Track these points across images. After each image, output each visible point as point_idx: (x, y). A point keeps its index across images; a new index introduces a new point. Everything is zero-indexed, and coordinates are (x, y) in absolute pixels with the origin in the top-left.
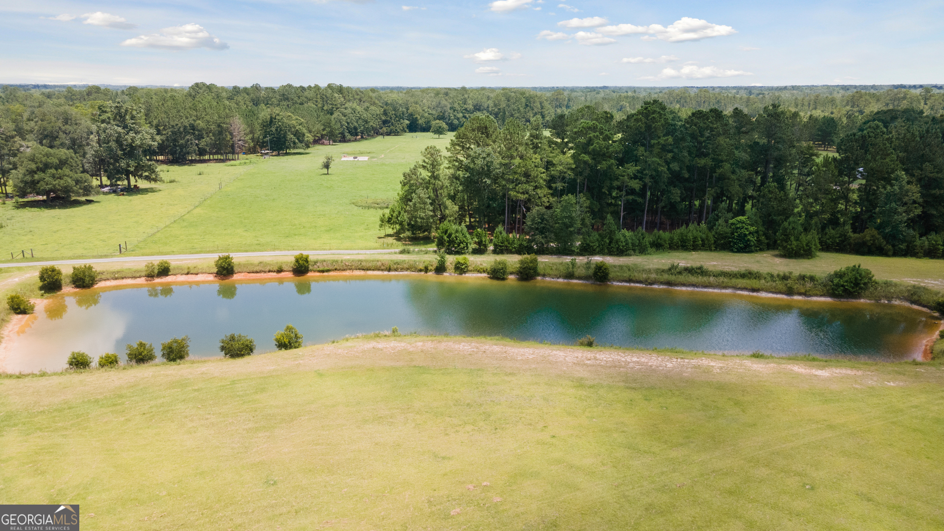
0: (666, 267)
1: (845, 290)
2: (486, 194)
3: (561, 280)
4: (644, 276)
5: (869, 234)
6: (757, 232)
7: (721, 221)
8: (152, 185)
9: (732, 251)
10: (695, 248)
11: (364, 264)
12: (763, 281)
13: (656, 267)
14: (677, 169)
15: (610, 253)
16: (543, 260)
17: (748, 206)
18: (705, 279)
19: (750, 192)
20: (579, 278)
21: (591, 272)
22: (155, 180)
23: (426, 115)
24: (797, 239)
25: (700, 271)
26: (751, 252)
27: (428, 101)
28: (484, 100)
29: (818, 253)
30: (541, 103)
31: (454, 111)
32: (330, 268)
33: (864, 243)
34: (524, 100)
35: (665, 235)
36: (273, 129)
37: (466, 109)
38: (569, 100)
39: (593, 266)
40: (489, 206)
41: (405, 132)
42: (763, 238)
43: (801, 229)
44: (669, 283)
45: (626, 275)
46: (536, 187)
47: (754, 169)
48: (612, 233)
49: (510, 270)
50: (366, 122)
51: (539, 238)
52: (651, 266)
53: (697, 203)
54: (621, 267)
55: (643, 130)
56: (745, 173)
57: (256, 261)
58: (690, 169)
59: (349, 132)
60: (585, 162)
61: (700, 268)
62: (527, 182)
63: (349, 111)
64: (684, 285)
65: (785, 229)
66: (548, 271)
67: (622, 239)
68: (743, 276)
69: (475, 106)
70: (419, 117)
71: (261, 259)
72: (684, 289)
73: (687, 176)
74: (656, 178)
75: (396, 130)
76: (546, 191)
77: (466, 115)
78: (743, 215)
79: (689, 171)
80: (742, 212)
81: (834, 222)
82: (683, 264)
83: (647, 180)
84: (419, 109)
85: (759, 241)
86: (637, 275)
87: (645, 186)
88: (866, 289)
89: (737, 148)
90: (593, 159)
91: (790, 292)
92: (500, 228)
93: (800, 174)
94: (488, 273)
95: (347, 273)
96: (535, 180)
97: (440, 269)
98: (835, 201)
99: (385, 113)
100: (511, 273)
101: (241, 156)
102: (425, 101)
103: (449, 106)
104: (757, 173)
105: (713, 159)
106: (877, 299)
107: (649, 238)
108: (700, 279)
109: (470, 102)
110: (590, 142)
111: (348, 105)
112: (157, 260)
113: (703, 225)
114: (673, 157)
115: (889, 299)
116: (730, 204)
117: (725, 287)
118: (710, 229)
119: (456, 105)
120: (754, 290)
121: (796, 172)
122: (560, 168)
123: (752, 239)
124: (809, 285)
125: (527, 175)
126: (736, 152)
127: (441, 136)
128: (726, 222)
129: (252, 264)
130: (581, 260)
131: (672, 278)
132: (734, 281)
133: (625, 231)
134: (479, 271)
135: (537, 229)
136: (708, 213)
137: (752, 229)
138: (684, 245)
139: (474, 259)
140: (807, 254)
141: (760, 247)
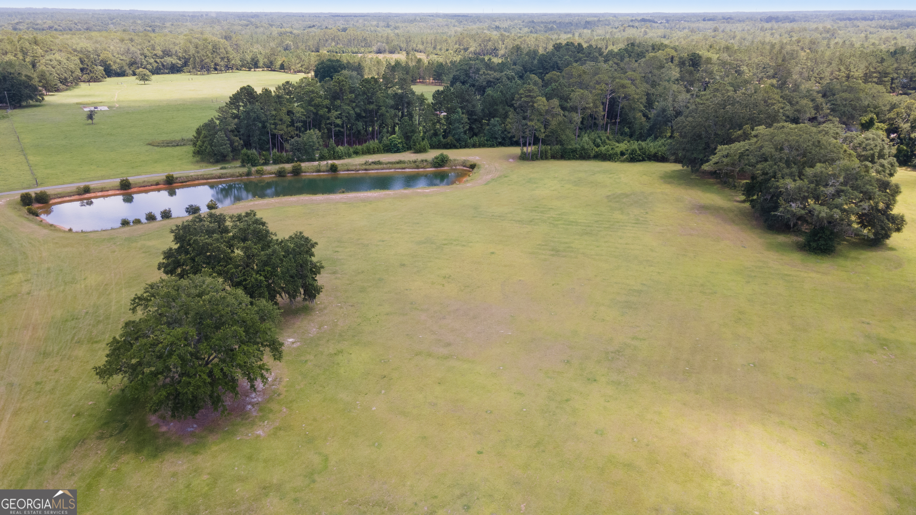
0: (364, 163)
1: (439, 164)
3: (315, 174)
4: (354, 168)
5: (450, 139)
6: (402, 142)
7: (385, 138)
9: (392, 153)
10: (374, 153)
11: (205, 176)
12: (406, 164)
13: (358, 163)
14: (359, 112)
15: (335, 159)
16: (303, 165)
17: (397, 129)
18: (382, 166)
19: (397, 121)
20: (324, 172)
21: (328, 168)
23: (118, 60)
24: (419, 144)
25: (379, 163)
26: (400, 152)
27: (115, 47)
28: (171, 46)
29: (430, 150)
31: (145, 57)
32: (186, 180)
33: (448, 144)
34: (210, 47)
35: (359, 147)
37: (155, 55)
39: (329, 165)
41: (105, 78)
42: (405, 145)
43: (421, 139)
44: (366, 170)
45: (346, 168)
46: (288, 126)
47: (397, 109)
48: (334, 148)
49: (286, 171)
50: (72, 72)
51: (297, 153)
52: (356, 163)
53: (371, 129)
54: (342, 165)
55: (338, 91)
56: (393, 111)
57: (141, 181)
58: (365, 111)
59: (61, 82)
60: (311, 111)
61: (379, 161)
63: (54, 63)
64: (373, 170)
65: (414, 140)
66: (307, 170)
67: (340, 151)
68: (398, 163)
69: (163, 52)
70: (112, 63)
71: (143, 180)
72: (373, 171)
73: (364, 115)
74: (348, 117)
75: (97, 77)
76: (293, 128)
77: (157, 60)
78: (395, 134)
79: (364, 112)
80: (394, 132)
81: (436, 134)
82: (371, 161)
83: (344, 118)
84: (110, 55)
85: (403, 146)
86: (351, 168)
87: (343, 122)
88: (447, 163)
89: (387, 98)
90: (315, 109)
91: (418, 167)
93: (420, 110)
94: (276, 174)
95: (197, 182)
97: (249, 174)
98: (434, 124)
99: (82, 61)
100: (288, 173)
102: (112, 47)
103: (139, 52)
104: (399, 110)
105: (376, 105)
106: (451, 167)
107: (351, 150)
108: (380, 166)
109: (158, 48)
112: (82, 185)
113: (376, 141)
114: (356, 105)
115: (456, 166)
116: (387, 129)
117: (391, 169)
118: (380, 142)
119: (145, 51)
120: (403, 169)
121: (417, 108)
122: (298, 115)
123: (400, 146)
124: (425, 164)
126: (387, 100)
127: (147, 82)
128: (387, 138)
129: (139, 183)
130: (324, 163)
131: (367, 167)
132: (394, 166)
133: (339, 147)
134: (270, 174)
135: (296, 149)
136: (377, 134)
137: (399, 141)
138: (369, 152)
139: (265, 168)
140: (426, 151)
141: (404, 149)
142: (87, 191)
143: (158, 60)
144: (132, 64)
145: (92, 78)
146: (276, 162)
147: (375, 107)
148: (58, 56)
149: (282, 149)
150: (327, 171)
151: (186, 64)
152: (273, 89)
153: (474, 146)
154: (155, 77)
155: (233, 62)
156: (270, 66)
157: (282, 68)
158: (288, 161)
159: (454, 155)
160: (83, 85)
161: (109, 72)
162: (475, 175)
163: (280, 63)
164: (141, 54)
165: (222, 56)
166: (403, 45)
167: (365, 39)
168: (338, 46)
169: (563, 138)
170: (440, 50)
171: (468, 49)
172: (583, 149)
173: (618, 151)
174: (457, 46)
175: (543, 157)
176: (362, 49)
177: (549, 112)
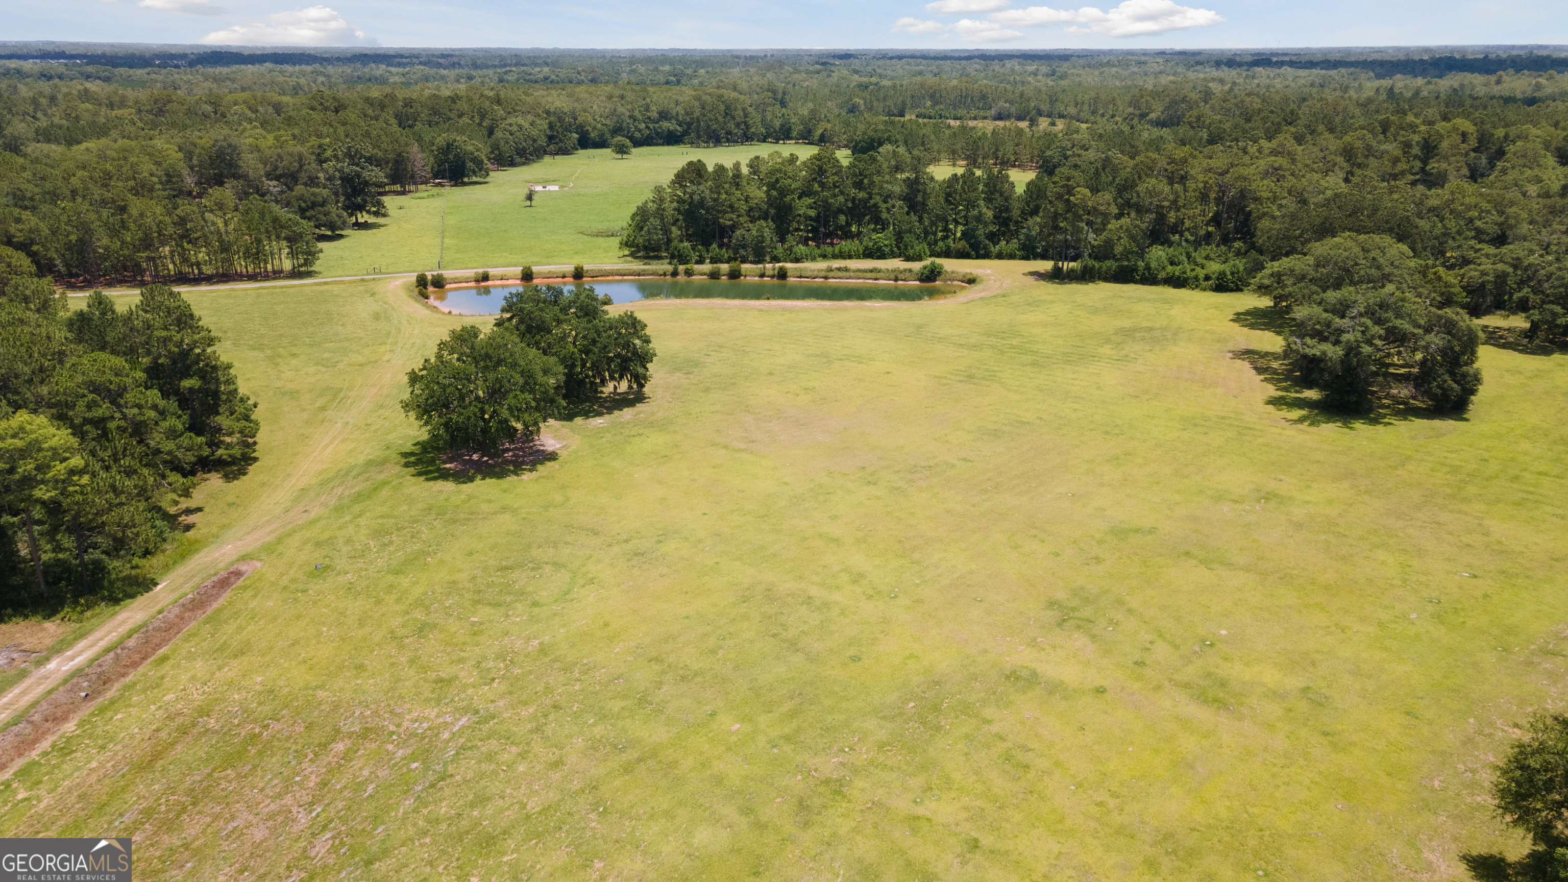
0: (825, 269)
1: (927, 277)
2: (702, 222)
4: (809, 274)
5: (962, 243)
6: (891, 246)
7: (867, 238)
8: (380, 220)
9: (873, 258)
10: (849, 257)
12: (884, 274)
13: (819, 268)
15: (790, 261)
16: (745, 267)
18: (848, 274)
20: (767, 277)
21: (776, 273)
22: (384, 215)
23: (599, 126)
24: (912, 248)
25: (846, 270)
26: (885, 258)
27: (599, 107)
28: (672, 105)
29: (924, 258)
30: (744, 110)
31: (635, 120)
32: (597, 274)
33: (958, 251)
34: (722, 107)
36: (451, 157)
37: (649, 118)
38: (784, 93)
39: (777, 269)
40: (703, 231)
41: (578, 149)
42: (894, 249)
43: (917, 242)
44: (824, 277)
45: (799, 273)
46: (739, 216)
48: (792, 247)
49: (722, 272)
50: (535, 141)
51: (740, 252)
52: (816, 268)
54: (796, 269)
57: (546, 271)
58: (852, 200)
59: (518, 154)
60: (774, 197)
61: (845, 267)
62: (732, 212)
63: (514, 128)
64: (832, 278)
65: (906, 242)
66: (748, 273)
67: (799, 251)
68: (871, 271)
69: (660, 113)
70: (591, 129)
71: (550, 270)
72: (832, 280)
74: (827, 208)
75: (567, 148)
76: (746, 218)
77: (649, 125)
78: (882, 233)
79: (851, 202)
82: (837, 266)
83: (820, 209)
84: (590, 119)
85: (890, 251)
86: (805, 274)
87: (819, 213)
88: (941, 276)
90: (780, 194)
91: (895, 279)
92: (714, 246)
94: (708, 276)
95: (610, 278)
96: (737, 210)
97: (675, 274)
99: (551, 126)
100: (724, 275)
101: (423, 187)
102: (595, 107)
103: (628, 114)
106: (944, 282)
108: (844, 274)
109: (654, 108)
110: (777, 181)
111: (511, 120)
112: (480, 271)
117: (858, 278)
118: (861, 244)
119: (636, 113)
120: (875, 279)
122: (756, 201)
123: (887, 250)
124: (908, 274)
125: (731, 206)
127: (625, 156)
128: (871, 238)
129: (545, 273)
130: (769, 266)
131: (827, 274)
132: (865, 275)
133: (800, 246)
134: (702, 275)
135: (740, 245)
137: (887, 242)
138: (842, 256)
139: (698, 267)
140: (919, 258)
141: (893, 255)
142: (486, 278)
143: (651, 126)
144: (617, 131)
145: (560, 149)
146: (712, 261)
147: (866, 195)
148: (520, 120)
149: (722, 245)
150: (773, 277)
153: (1000, 256)
154: (635, 151)
155: (753, 130)
158: (728, 261)
159: (950, 265)
160: (547, 159)
161: (585, 142)
162: (973, 292)
163: (820, 131)
164: (630, 117)
165: (738, 119)
166: (1044, 107)
167: (984, 97)
168: (937, 108)
169: (1118, 249)
170: (1103, 115)
171: (1147, 114)
172: (1148, 268)
173: (1201, 273)
174: (1131, 110)
175: (1086, 276)
176: (974, 112)
177: (1094, 211)
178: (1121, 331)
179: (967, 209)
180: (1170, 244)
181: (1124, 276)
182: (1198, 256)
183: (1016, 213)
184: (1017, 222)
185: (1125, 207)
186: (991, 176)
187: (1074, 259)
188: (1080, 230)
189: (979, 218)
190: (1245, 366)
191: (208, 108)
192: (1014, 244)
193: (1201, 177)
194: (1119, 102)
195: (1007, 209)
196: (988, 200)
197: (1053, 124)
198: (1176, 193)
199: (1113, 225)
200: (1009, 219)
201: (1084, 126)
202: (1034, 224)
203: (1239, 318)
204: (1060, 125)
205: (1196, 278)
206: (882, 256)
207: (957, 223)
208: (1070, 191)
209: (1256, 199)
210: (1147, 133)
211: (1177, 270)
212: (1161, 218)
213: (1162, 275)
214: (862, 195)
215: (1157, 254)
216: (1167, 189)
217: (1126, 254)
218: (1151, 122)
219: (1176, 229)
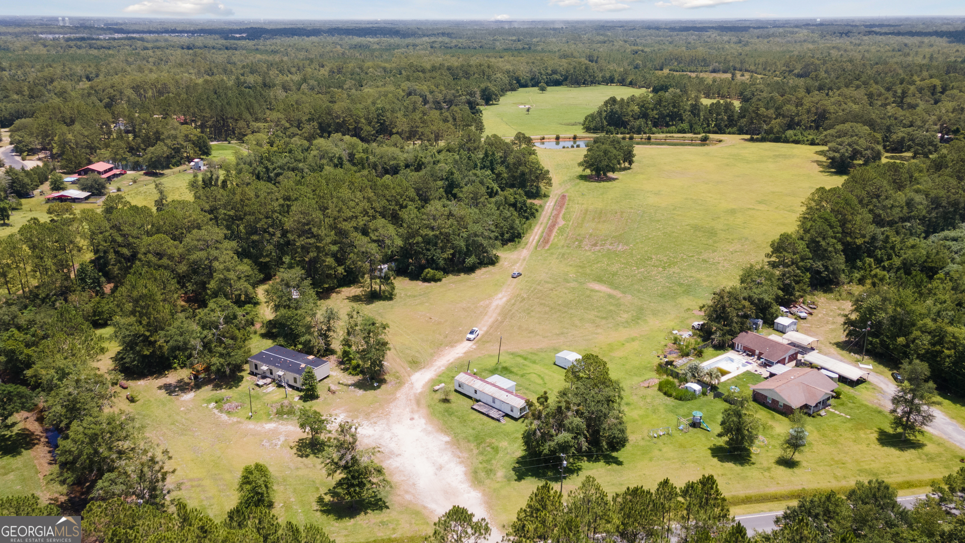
1: (703, 140)
2: (616, 119)
5: (716, 129)
7: (679, 126)
9: (681, 133)
12: (686, 139)
15: (651, 134)
16: (635, 136)
23: (525, 76)
24: (697, 130)
25: (672, 137)
27: (524, 68)
30: (593, 69)
33: (713, 131)
35: (665, 130)
36: (486, 93)
37: (548, 73)
40: (617, 123)
47: (691, 111)
48: (651, 129)
51: (633, 130)
58: (672, 112)
60: (643, 110)
62: (628, 116)
68: (682, 137)
70: (521, 78)
76: (633, 118)
78: (685, 125)
86: (658, 138)
88: (708, 139)
90: (646, 109)
91: (691, 140)
92: (622, 128)
95: (586, 139)
102: (522, 68)
103: (538, 71)
105: (679, 109)
106: (709, 141)
107: (660, 130)
109: (549, 68)
113: (674, 127)
114: (667, 109)
115: (711, 141)
118: (676, 128)
122: (636, 112)
123: (687, 130)
124: (695, 139)
125: (627, 114)
126: (685, 107)
127: (543, 92)
128: (681, 126)
130: (644, 135)
133: (654, 128)
135: (632, 128)
136: (676, 124)
138: (670, 132)
140: (699, 133)
141: (689, 132)
142: (543, 138)
143: (549, 77)
144: (533, 79)
145: (512, 88)
146: (621, 133)
147: (677, 110)
148: (499, 76)
149: (625, 128)
150: (646, 139)
151: (566, 79)
152: (625, 98)
153: (729, 133)
154: (549, 88)
155: (597, 79)
156: (622, 82)
157: (632, 84)
158: (628, 133)
159: (711, 136)
160: (509, 93)
161: (520, 85)
162: (720, 145)
163: (629, 80)
164: (539, 73)
165: (590, 74)
166: (738, 66)
167: (704, 60)
168: (680, 66)
169: (775, 130)
170: (769, 71)
171: (793, 71)
172: (786, 137)
173: (805, 139)
174: (784, 68)
175: (763, 140)
176: (700, 69)
177: (767, 116)
178: (774, 155)
179: (717, 115)
180: (795, 129)
181: (777, 140)
182: (805, 134)
183: (736, 117)
184: (736, 121)
185: (778, 115)
186: (726, 103)
187: (758, 135)
188: (761, 124)
189: (722, 119)
190: (815, 164)
191: (358, 70)
192: (735, 129)
193: (808, 104)
194: (778, 64)
195: (733, 116)
196: (726, 112)
197: (743, 75)
198: (799, 111)
199: (773, 122)
200: (733, 120)
201: (759, 76)
202: (744, 121)
203: (817, 153)
204: (747, 76)
205: (804, 141)
206: (685, 133)
207: (713, 121)
208: (758, 109)
209: (830, 113)
210: (792, 81)
211: (797, 138)
212: (792, 119)
213: (791, 140)
214: (675, 110)
215: (790, 133)
216: (794, 109)
217: (778, 132)
218: (795, 75)
219: (798, 124)
